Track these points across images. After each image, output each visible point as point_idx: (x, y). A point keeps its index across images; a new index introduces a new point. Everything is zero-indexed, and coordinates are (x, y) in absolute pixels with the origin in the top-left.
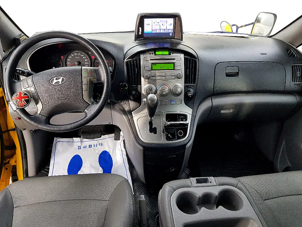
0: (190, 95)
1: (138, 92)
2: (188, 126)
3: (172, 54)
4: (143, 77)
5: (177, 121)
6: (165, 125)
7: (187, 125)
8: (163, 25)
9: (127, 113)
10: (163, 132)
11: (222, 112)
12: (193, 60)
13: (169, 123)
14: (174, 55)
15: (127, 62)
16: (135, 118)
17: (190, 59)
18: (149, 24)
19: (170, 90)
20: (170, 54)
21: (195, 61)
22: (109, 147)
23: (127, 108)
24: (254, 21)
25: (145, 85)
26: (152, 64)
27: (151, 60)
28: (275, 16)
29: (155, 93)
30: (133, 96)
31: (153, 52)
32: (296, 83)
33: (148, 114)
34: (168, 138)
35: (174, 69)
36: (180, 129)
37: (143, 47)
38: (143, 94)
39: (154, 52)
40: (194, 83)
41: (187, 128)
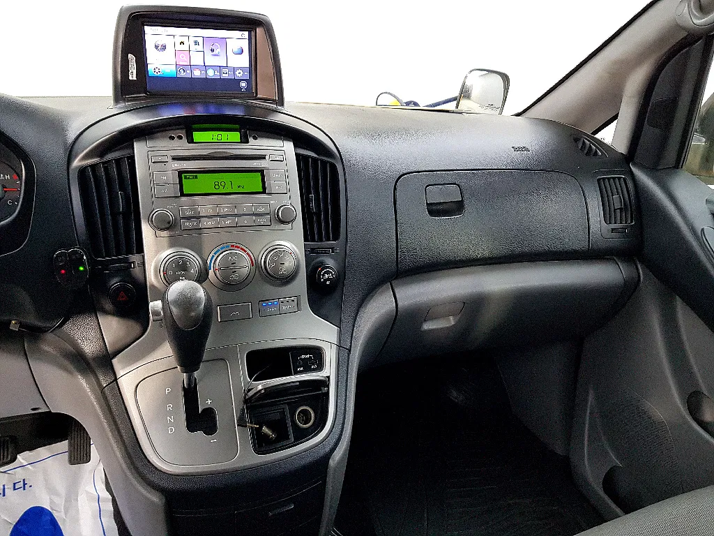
0: (328, 279)
1: (134, 281)
2: (328, 386)
3: (251, 139)
4: (150, 220)
5: (290, 374)
6: (246, 395)
7: (324, 383)
8: (212, 50)
9: (92, 364)
10: (242, 423)
11: (427, 326)
12: (324, 163)
13: (260, 386)
14: (261, 144)
15: (82, 171)
16: (127, 382)
17: (314, 160)
18: (164, 48)
19: (255, 263)
20: (244, 140)
21: (333, 167)
22: (52, 491)
23: (89, 347)
24: (456, 94)
25: (158, 252)
26: (180, 173)
27: (175, 159)
28: (505, 78)
29: (202, 278)
30: (114, 296)
31: (182, 133)
32: (613, 226)
33: (173, 361)
34: (262, 444)
35: (264, 192)
36: (303, 401)
37: (145, 114)
38: (153, 286)
39: (184, 131)
40: (336, 238)
41: (327, 394)
